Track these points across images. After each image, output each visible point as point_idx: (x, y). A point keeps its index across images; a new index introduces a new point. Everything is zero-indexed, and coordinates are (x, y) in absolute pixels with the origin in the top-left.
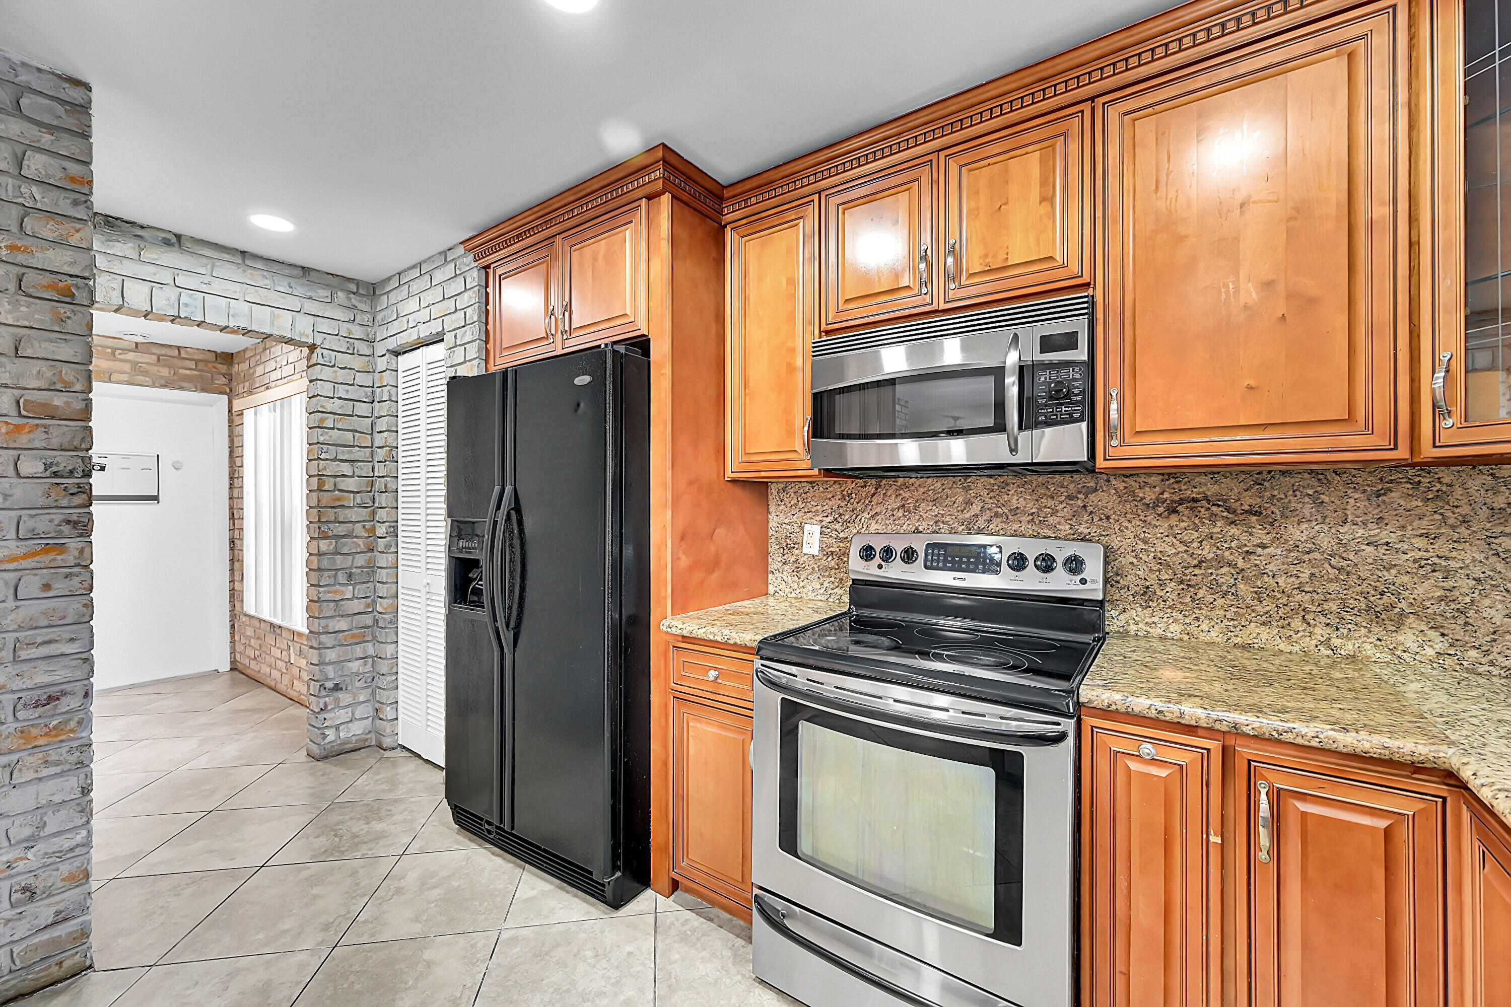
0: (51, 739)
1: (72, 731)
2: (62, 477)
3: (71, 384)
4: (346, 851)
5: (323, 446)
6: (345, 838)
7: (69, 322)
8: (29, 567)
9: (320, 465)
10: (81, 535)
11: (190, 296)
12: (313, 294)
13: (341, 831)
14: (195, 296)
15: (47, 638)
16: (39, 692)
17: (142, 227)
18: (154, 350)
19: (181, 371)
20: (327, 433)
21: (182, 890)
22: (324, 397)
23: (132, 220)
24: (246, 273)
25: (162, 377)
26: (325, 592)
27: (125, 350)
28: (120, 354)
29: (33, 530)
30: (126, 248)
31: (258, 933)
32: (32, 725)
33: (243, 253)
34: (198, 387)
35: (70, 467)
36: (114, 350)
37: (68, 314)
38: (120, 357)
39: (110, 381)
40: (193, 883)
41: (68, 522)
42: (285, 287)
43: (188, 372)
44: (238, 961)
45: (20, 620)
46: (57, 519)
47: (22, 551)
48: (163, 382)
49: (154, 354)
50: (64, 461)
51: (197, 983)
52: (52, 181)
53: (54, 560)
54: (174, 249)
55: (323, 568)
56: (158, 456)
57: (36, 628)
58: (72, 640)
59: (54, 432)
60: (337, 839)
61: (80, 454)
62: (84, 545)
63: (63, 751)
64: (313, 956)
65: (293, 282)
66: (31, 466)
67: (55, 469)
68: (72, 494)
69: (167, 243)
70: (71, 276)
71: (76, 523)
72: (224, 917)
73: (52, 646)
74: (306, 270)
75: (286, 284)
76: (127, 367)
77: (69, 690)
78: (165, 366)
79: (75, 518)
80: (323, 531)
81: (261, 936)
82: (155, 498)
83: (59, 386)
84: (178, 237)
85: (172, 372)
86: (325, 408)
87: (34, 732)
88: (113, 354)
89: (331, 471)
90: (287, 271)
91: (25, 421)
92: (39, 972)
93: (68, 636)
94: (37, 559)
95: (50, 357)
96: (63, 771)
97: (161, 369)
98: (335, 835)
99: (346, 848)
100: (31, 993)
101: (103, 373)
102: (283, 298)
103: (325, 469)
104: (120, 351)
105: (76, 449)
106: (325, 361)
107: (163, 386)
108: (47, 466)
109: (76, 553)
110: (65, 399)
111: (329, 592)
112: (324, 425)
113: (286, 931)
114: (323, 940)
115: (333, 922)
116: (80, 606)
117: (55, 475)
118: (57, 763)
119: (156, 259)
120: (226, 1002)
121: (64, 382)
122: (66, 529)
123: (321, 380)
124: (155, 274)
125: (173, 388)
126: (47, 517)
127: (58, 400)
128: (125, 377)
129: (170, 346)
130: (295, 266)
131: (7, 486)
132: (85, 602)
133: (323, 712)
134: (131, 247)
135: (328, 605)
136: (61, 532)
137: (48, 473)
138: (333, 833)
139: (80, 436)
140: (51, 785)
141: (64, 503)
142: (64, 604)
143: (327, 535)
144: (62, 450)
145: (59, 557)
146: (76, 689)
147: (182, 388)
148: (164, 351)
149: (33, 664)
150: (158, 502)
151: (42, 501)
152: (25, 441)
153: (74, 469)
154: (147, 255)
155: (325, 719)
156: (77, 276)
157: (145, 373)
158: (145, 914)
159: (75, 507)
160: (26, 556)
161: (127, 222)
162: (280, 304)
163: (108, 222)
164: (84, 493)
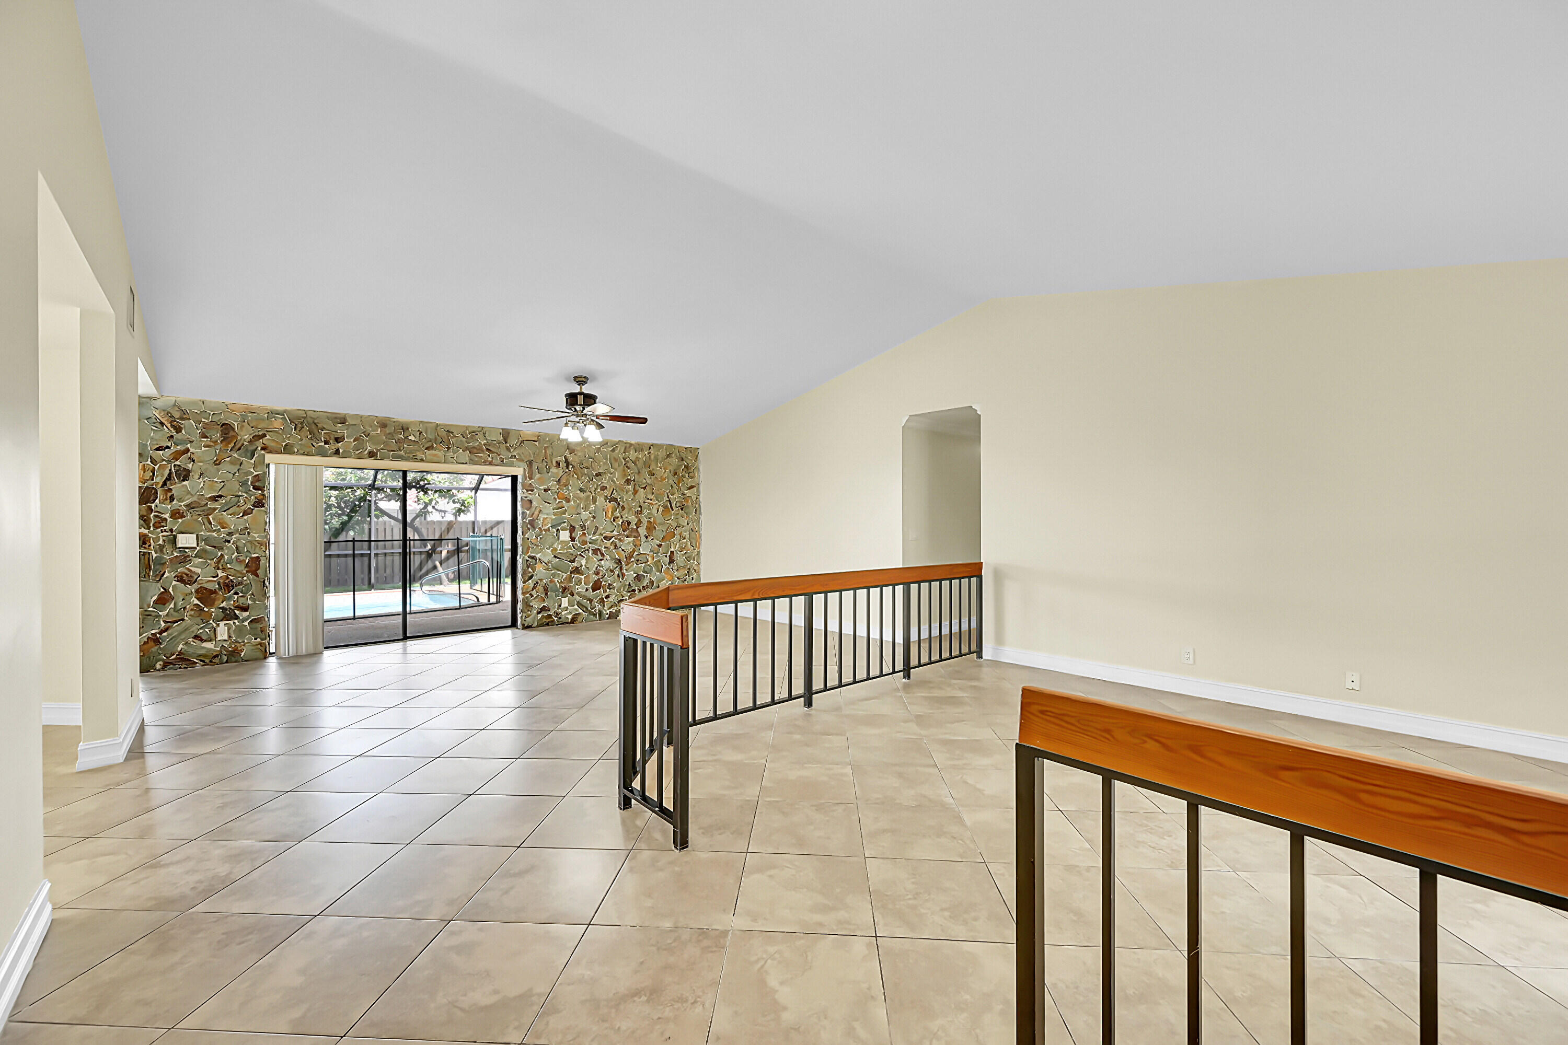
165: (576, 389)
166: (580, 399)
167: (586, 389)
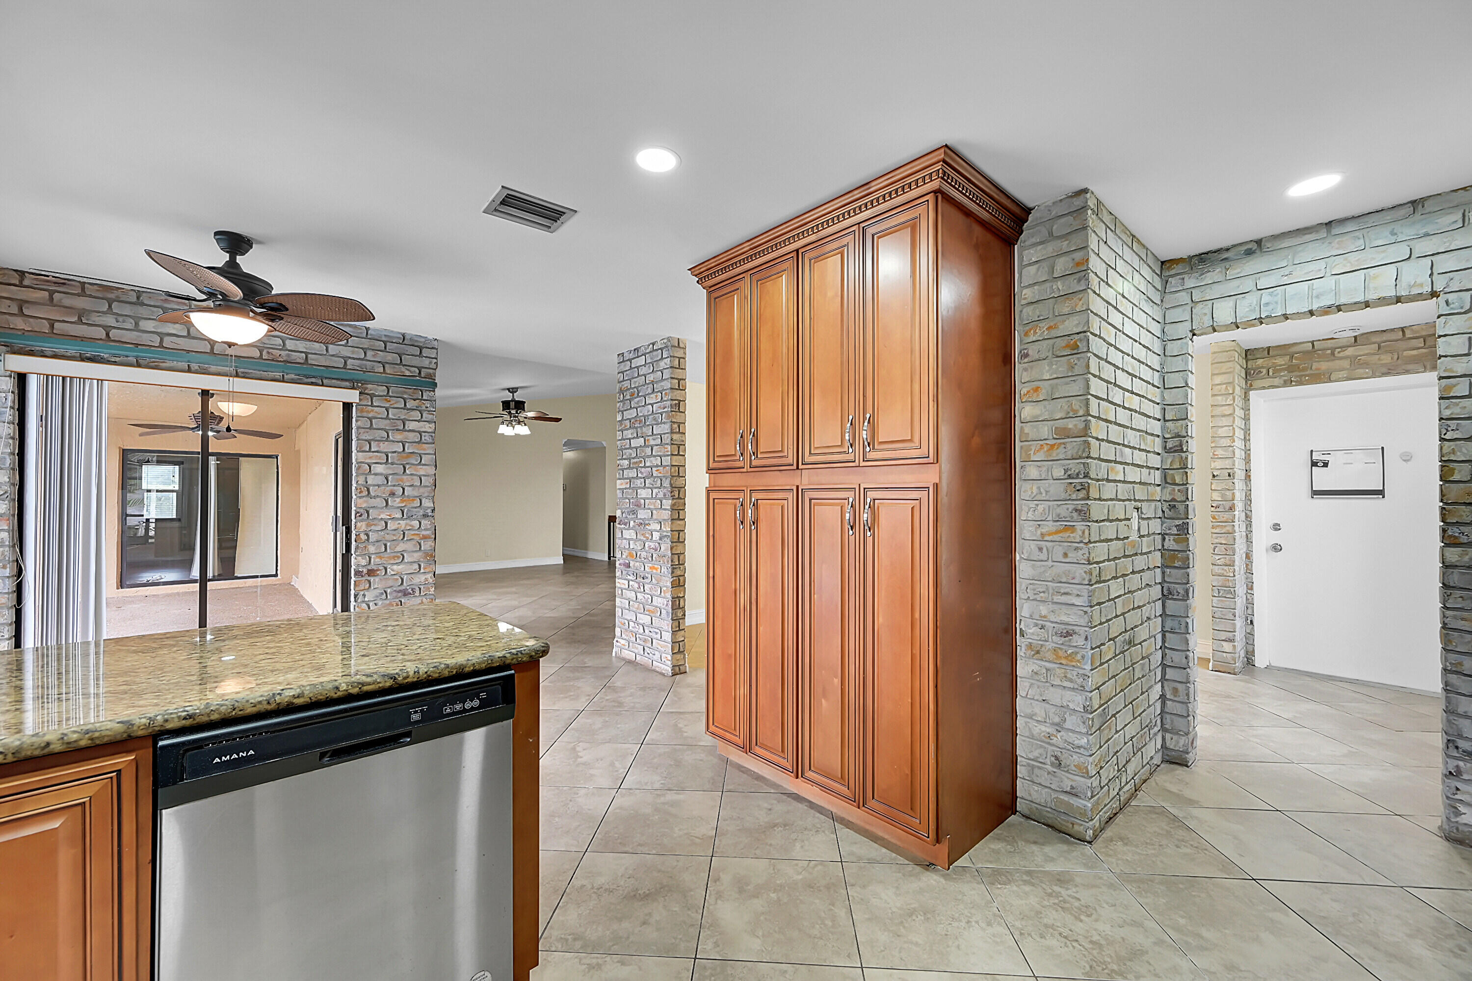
0: (1069, 662)
1: (1078, 661)
2: (1073, 478)
3: (1077, 411)
4: (1344, 935)
5: (1449, 422)
6: (1361, 925)
7: (1076, 367)
8: (1058, 540)
9: (1444, 448)
10: (1083, 520)
11: (1271, 294)
12: (1430, 229)
13: (1367, 917)
14: (1275, 293)
15: (1066, 591)
16: (1063, 627)
17: (1228, 250)
18: (1375, 339)
19: (1405, 353)
20: (1457, 404)
21: (1185, 846)
22: (1451, 356)
23: (1220, 247)
24: (1333, 244)
25: (1383, 365)
26: (1455, 617)
27: (1344, 348)
28: (1339, 352)
29: (1059, 515)
30: (1214, 275)
31: (1182, 917)
32: (1059, 648)
33: (1329, 224)
34: (1428, 367)
35: (1077, 471)
36: (1333, 350)
37: (1076, 362)
38: (1341, 354)
39: (1330, 381)
40: (1196, 847)
41: (1076, 510)
42: (1386, 237)
43: (1415, 352)
44: (1150, 920)
45: (1053, 575)
46: (1071, 507)
47: (1054, 529)
48: (1384, 370)
49: (1374, 343)
50: (1075, 466)
51: (1115, 905)
52: (1068, 273)
53: (1069, 536)
54: (1256, 255)
55: (1452, 584)
56: (1383, 448)
57: (1061, 582)
58: (1078, 595)
59: (1069, 446)
60: (1351, 919)
61: (1083, 461)
62: (1083, 527)
63: (1075, 673)
64: (1192, 972)
65: (1397, 227)
66: (1059, 472)
67: (1069, 473)
68: (1078, 490)
69: (1249, 253)
70: (1078, 333)
71: (1080, 511)
72: (1181, 886)
73: (1069, 597)
74: (1415, 204)
75: (1387, 233)
76: (1346, 364)
77: (1077, 631)
78: (1387, 352)
79: (1079, 507)
80: (1450, 536)
81: (1182, 921)
82: (1381, 493)
83: (1071, 415)
84: (1259, 242)
85: (1396, 357)
86: (1453, 372)
87: (1061, 653)
88: (1333, 354)
89: (1464, 454)
90: (1389, 218)
91: (1056, 441)
92: (1062, 820)
93: (1076, 592)
94: (1061, 535)
95: (1067, 395)
96: (1074, 688)
97: (1383, 357)
98: (1354, 915)
99: (1348, 934)
100: (1060, 832)
101: (1324, 375)
102: (1384, 252)
103: (1453, 452)
104: (1340, 350)
105: (1080, 458)
106: (1452, 309)
107: (1384, 374)
108: (1066, 471)
109: (1080, 533)
110: (1074, 423)
111: (1463, 619)
112: (1452, 394)
113: (1202, 937)
114: (1214, 973)
115: (1241, 971)
116: (1082, 572)
117: (1070, 477)
118: (1071, 681)
119: (1238, 273)
120: (1110, 933)
121: (1073, 410)
122: (1075, 515)
123: (1445, 336)
124: (1238, 287)
125: (1398, 374)
126: (1065, 506)
127: (1071, 424)
128: (1344, 374)
129: (1393, 330)
130: (1405, 204)
131: (1047, 485)
132: (1085, 569)
133: (1452, 777)
134: (1220, 272)
135: (1462, 637)
136: (1072, 517)
137: (1066, 476)
138: (1356, 911)
139: (1082, 448)
140: (1068, 694)
141: (1074, 497)
142: (1075, 569)
143: (1457, 541)
144: (1073, 459)
145: (1072, 535)
146: (1081, 632)
147: (1407, 372)
148: (1385, 337)
149: (1060, 606)
150: (1383, 497)
151: (1063, 496)
152: (1054, 454)
153: (1079, 472)
154: (1231, 273)
155: (1458, 789)
156: (1081, 333)
157: (1366, 365)
158: (1148, 841)
159: (1080, 500)
160: (1057, 532)
161: (1215, 252)
162: (1379, 261)
163: (1201, 259)
164: (1084, 489)
165: (508, 396)
166: (512, 405)
167: (518, 397)
